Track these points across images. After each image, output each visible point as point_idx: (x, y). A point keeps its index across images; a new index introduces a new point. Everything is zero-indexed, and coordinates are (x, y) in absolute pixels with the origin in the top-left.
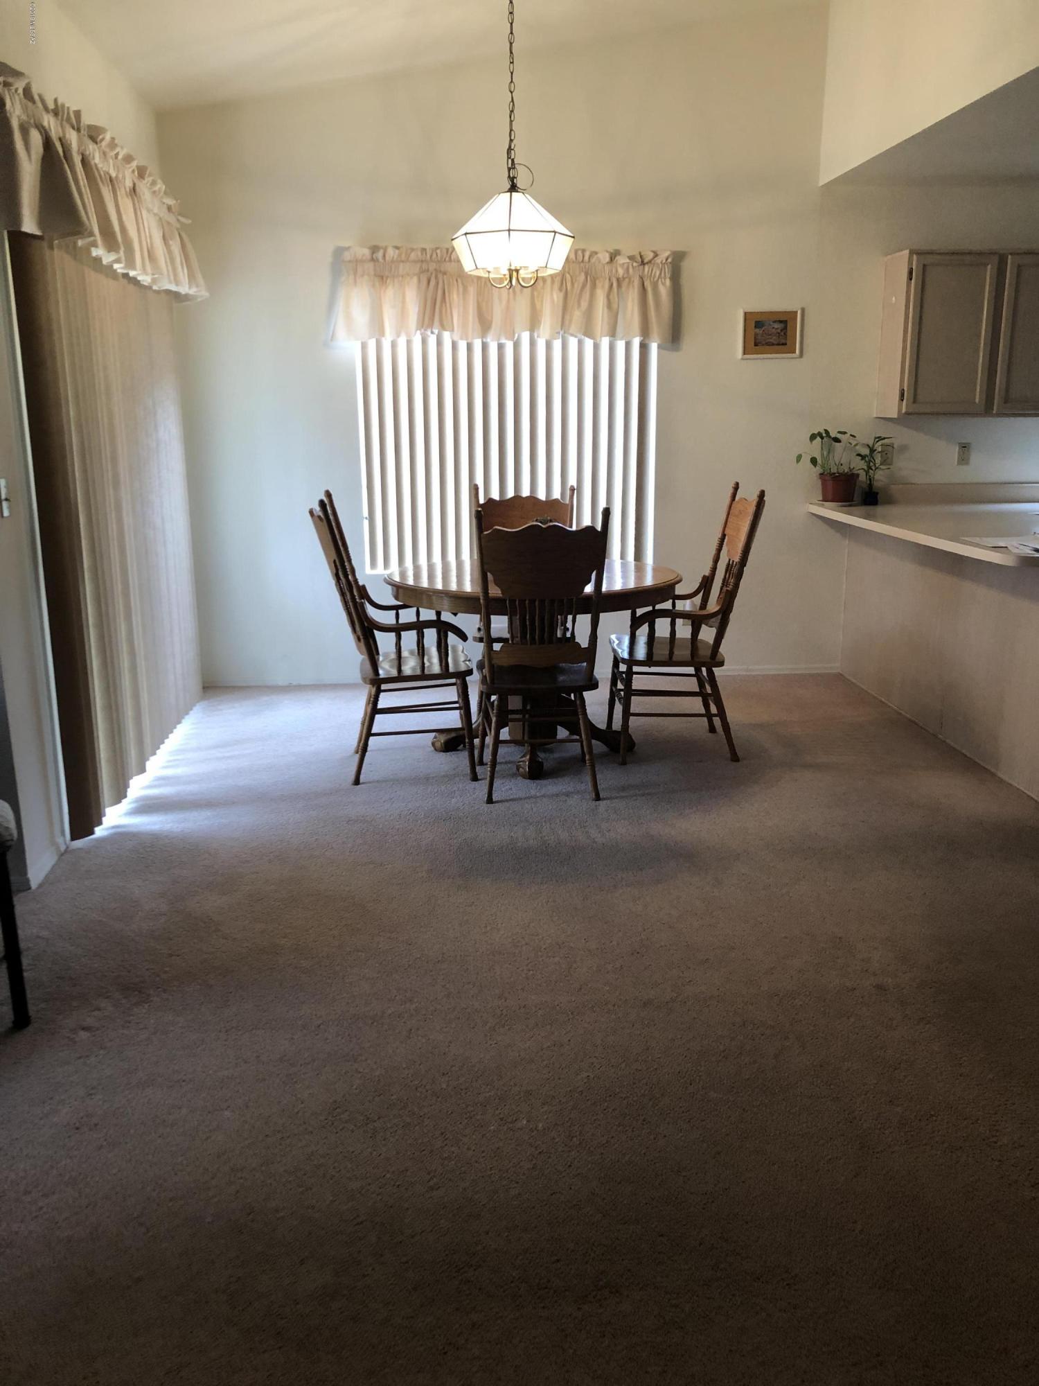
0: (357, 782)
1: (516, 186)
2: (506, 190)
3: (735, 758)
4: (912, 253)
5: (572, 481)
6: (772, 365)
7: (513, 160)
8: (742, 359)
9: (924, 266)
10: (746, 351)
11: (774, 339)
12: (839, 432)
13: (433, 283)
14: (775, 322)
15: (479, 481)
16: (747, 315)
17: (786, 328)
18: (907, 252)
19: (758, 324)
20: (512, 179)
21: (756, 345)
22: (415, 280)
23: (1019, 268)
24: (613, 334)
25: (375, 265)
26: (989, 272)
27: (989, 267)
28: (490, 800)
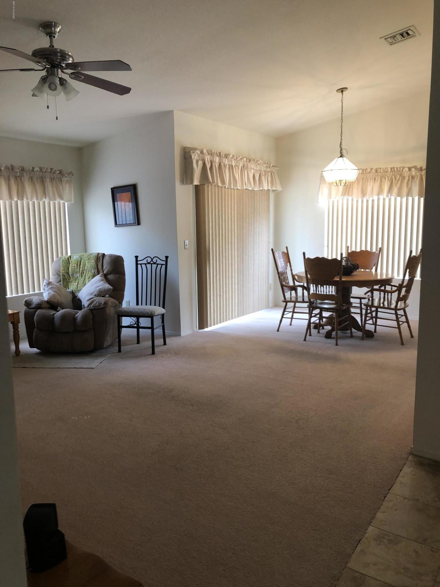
0: (278, 331)
1: (343, 155)
2: (339, 157)
3: (402, 344)
5: (380, 246)
7: (342, 148)
15: (349, 245)
20: (341, 153)
28: (305, 340)
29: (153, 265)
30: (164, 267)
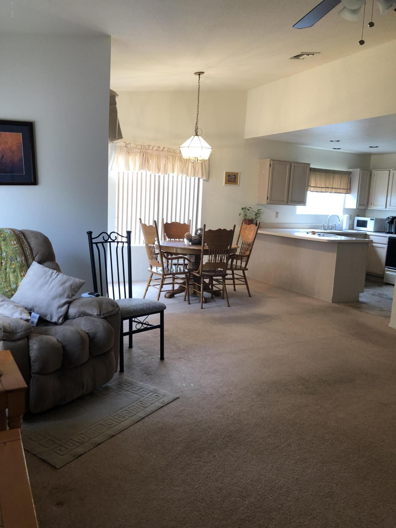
1: (198, 134)
2: (195, 135)
3: (250, 296)
4: (271, 160)
6: (231, 187)
7: (197, 127)
8: (225, 185)
9: (274, 164)
10: (226, 183)
11: (232, 180)
12: (249, 208)
13: (145, 155)
14: (233, 175)
16: (226, 173)
17: (235, 177)
18: (270, 159)
19: (229, 176)
20: (196, 132)
21: (228, 182)
22: (139, 154)
23: (294, 167)
24: (194, 175)
25: (127, 149)
26: (288, 167)
27: (288, 165)
28: (202, 308)
29: (111, 243)
30: (126, 245)
